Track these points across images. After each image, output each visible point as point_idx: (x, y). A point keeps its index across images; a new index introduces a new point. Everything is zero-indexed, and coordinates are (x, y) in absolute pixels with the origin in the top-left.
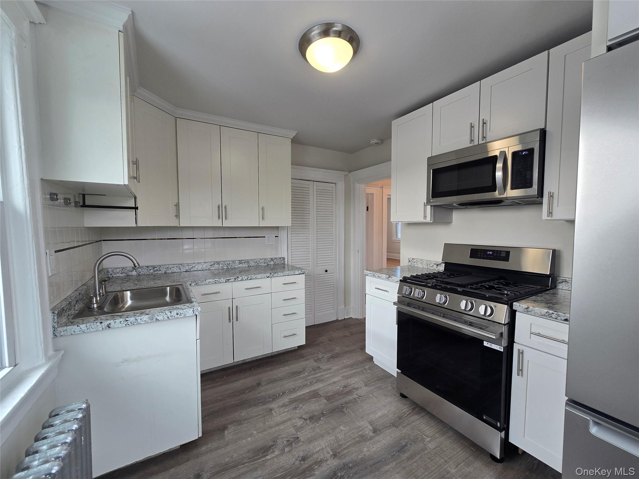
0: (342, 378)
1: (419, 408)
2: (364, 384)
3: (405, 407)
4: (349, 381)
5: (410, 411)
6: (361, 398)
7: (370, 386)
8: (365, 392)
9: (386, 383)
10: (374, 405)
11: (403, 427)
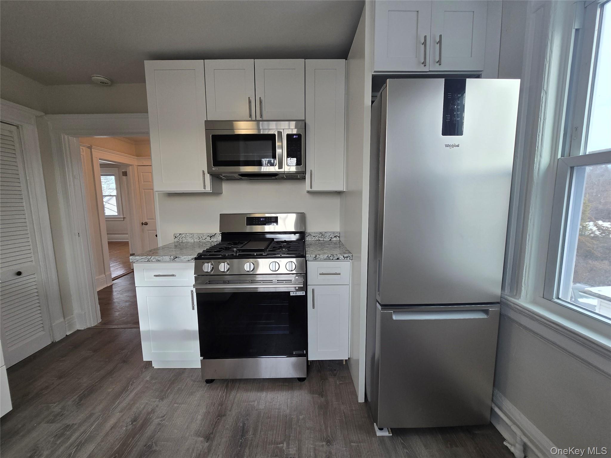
0: (121, 414)
1: (231, 382)
2: (157, 400)
3: (219, 391)
4: (134, 409)
5: (225, 391)
6: (166, 417)
7: (168, 396)
8: (166, 408)
9: (183, 381)
10: (187, 412)
11: (230, 411)
